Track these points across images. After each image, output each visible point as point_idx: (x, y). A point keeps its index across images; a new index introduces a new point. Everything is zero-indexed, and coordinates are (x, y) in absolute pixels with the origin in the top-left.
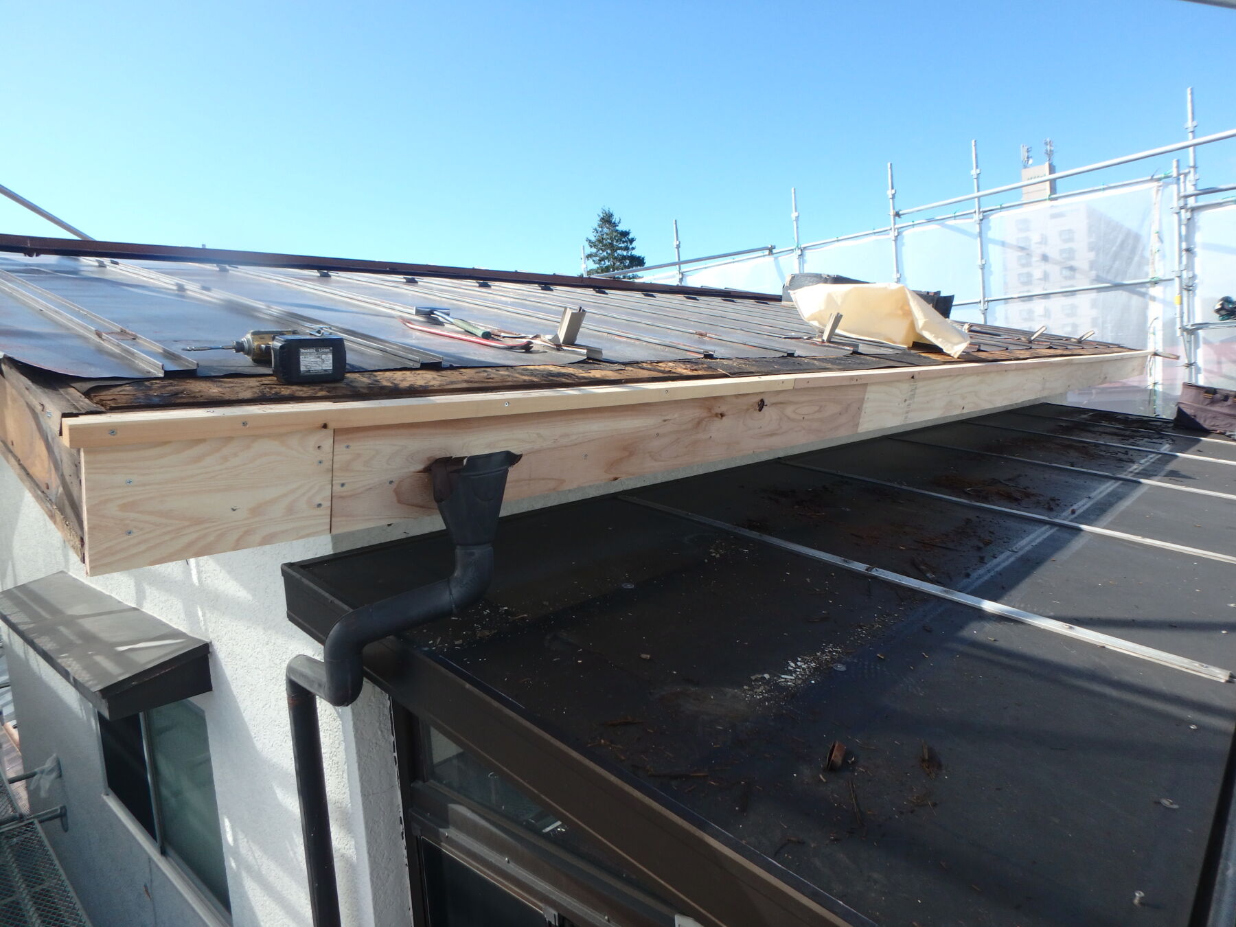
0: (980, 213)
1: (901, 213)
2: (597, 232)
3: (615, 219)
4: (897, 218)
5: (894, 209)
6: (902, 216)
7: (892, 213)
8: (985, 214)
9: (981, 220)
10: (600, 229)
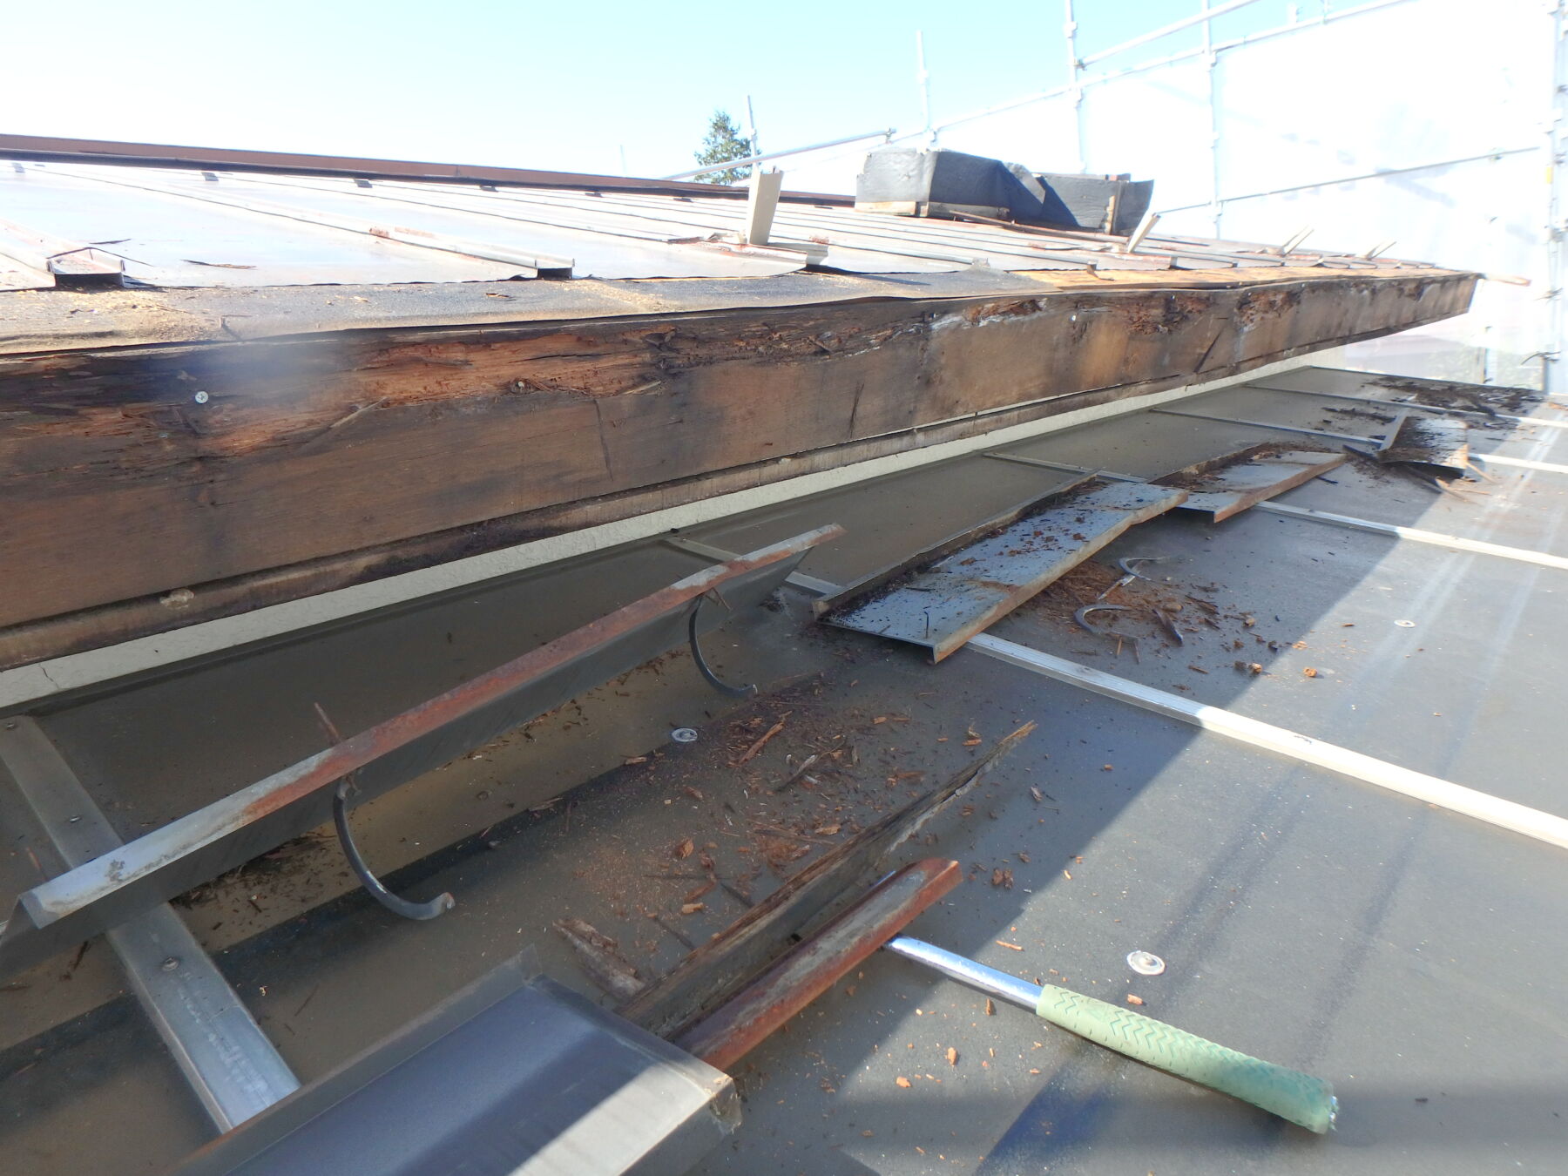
0: (1211, 52)
1: (1084, 61)
2: (709, 143)
3: (732, 125)
4: (1080, 70)
5: (1075, 55)
6: (1086, 68)
7: (1072, 62)
8: (1219, 54)
9: (1214, 65)
10: (713, 139)
